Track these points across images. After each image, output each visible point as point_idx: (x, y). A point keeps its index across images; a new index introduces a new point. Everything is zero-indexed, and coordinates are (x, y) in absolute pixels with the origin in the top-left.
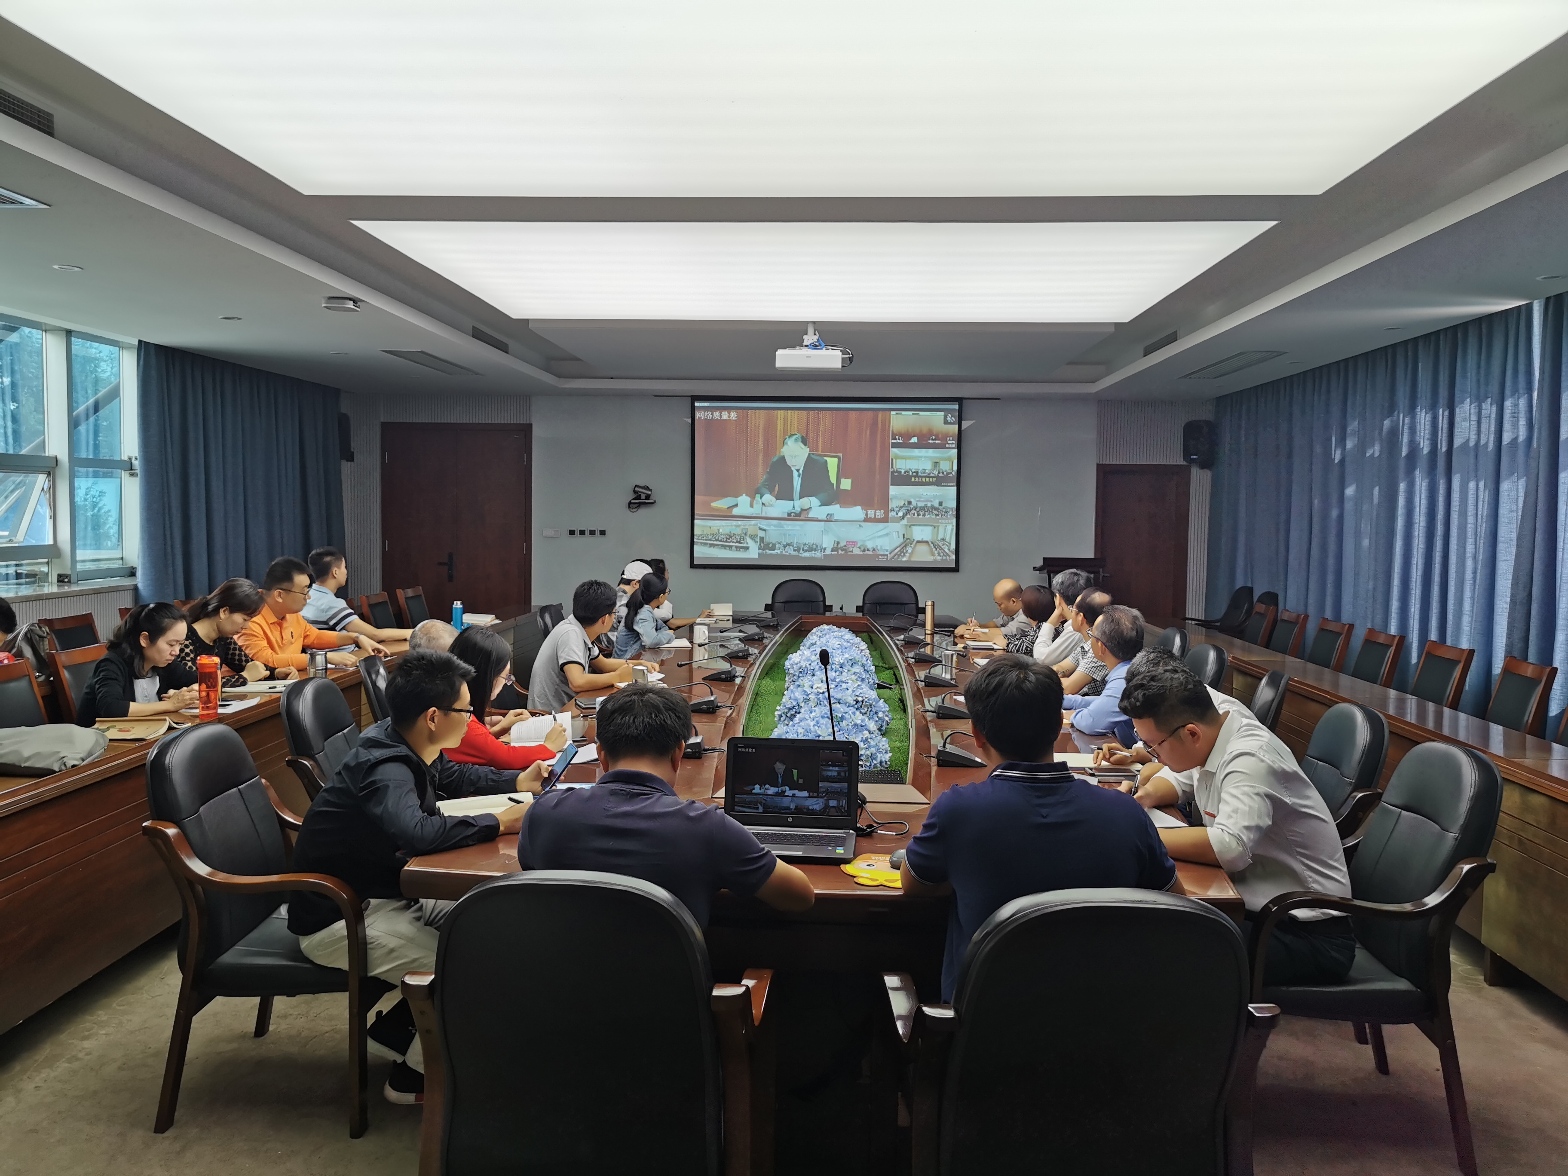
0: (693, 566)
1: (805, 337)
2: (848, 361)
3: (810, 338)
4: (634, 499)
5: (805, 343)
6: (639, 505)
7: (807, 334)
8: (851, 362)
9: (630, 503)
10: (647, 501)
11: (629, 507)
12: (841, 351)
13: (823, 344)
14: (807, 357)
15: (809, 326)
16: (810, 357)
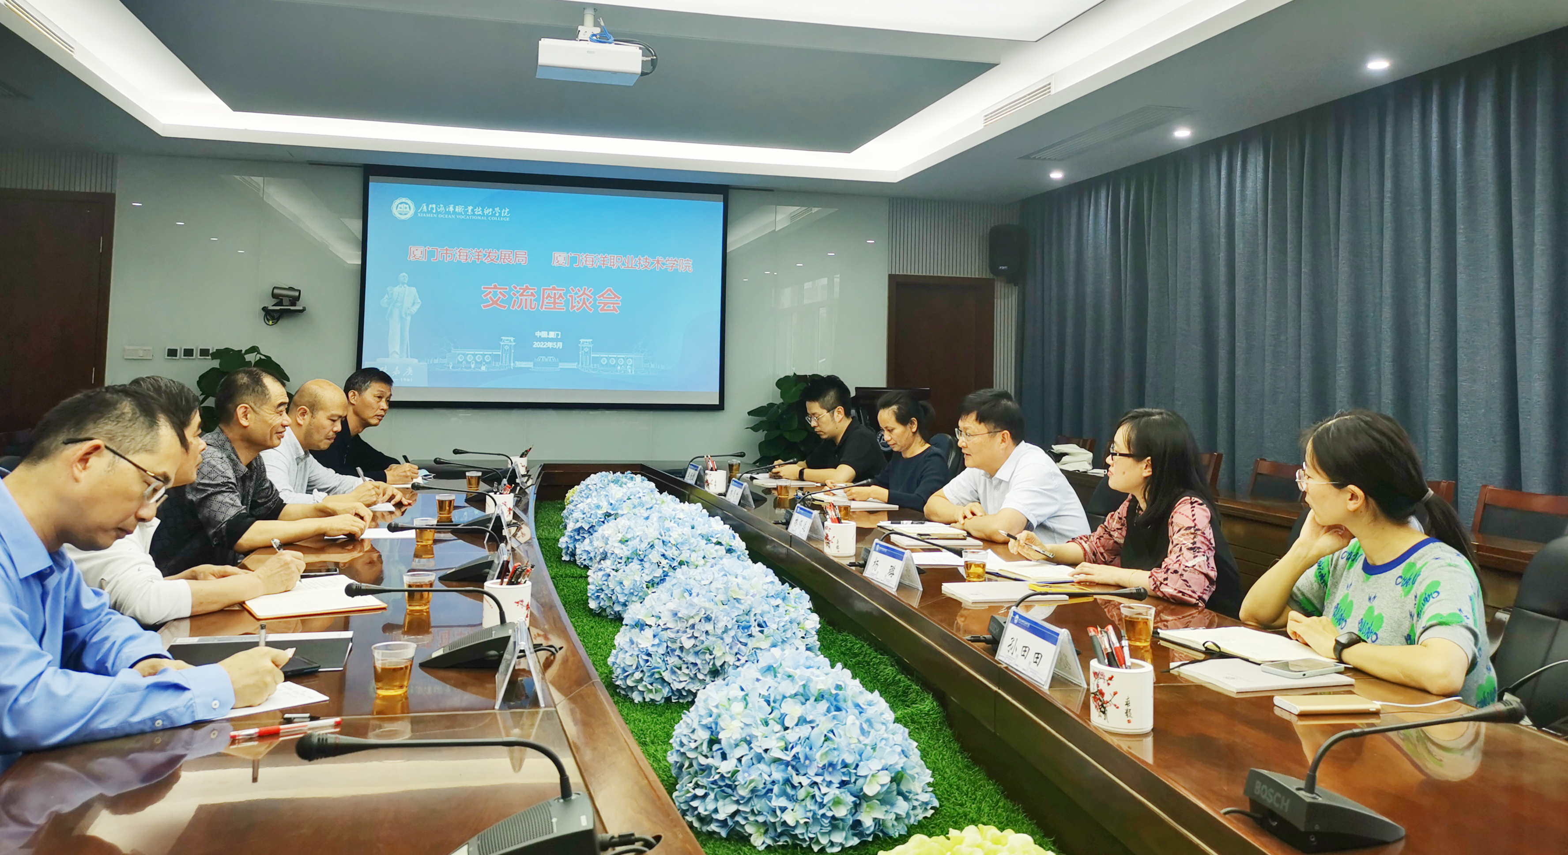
1: (580, 28)
2: (651, 67)
3: (587, 29)
4: (272, 305)
5: (581, 36)
7: (583, 25)
8: (654, 68)
9: (266, 312)
11: (265, 316)
12: (640, 48)
13: (612, 39)
14: (588, 52)
15: (586, 11)
16: (594, 52)
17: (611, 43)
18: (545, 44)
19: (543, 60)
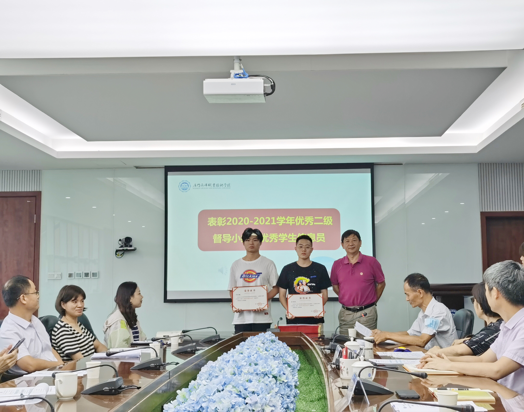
0: (166, 300)
1: (231, 71)
2: (271, 90)
3: (236, 71)
4: (120, 247)
6: (125, 251)
7: (233, 69)
9: (117, 251)
10: (129, 248)
11: (116, 254)
12: (263, 79)
13: (247, 75)
14: (232, 84)
15: (235, 61)
16: (235, 84)
17: (246, 78)
18: (207, 82)
19: (206, 91)
